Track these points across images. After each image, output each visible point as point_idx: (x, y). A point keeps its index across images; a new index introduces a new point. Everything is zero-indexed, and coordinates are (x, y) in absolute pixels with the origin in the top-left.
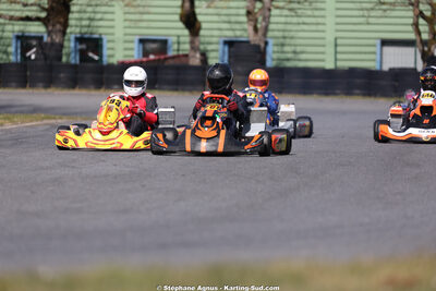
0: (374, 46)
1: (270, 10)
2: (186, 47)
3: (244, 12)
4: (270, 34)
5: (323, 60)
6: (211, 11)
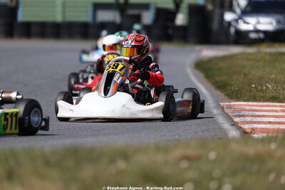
0: (86, 7)
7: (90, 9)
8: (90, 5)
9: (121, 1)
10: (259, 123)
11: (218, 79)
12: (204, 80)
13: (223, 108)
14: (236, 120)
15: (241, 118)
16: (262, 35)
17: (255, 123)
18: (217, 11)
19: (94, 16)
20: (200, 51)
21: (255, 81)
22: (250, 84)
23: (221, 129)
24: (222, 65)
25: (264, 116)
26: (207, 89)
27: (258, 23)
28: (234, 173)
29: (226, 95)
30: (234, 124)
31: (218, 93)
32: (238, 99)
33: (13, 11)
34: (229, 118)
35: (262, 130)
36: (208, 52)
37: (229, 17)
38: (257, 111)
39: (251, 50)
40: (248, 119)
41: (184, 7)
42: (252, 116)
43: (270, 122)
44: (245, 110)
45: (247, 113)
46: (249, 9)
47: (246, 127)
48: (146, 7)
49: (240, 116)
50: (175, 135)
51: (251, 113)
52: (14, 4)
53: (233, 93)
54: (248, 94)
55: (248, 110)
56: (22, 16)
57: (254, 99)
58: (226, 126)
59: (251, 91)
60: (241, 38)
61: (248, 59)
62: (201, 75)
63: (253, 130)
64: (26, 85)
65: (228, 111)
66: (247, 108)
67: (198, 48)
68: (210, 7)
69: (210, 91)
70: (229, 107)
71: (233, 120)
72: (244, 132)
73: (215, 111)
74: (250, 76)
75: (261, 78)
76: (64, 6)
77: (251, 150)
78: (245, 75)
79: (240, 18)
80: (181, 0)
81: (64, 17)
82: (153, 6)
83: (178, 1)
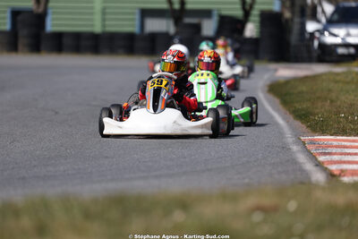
0: (133, 14)
4: (50, 4)
5: (92, 26)
7: (137, 17)
8: (137, 12)
9: (177, 6)
10: (349, 162)
11: (298, 106)
12: (281, 107)
13: (304, 143)
14: (321, 158)
15: (327, 157)
16: (352, 51)
17: (345, 162)
18: (297, 20)
19: (142, 26)
21: (345, 110)
22: (338, 113)
23: (303, 171)
25: (356, 154)
26: (284, 119)
27: (348, 35)
28: (319, 228)
29: (308, 127)
30: (319, 165)
31: (298, 123)
32: (323, 133)
33: (40, 19)
34: (313, 157)
35: (354, 173)
36: (285, 72)
37: (311, 27)
38: (346, 147)
39: (338, 69)
40: (336, 158)
41: (255, 13)
42: (341, 154)
44: (332, 146)
45: (334, 150)
46: (336, 17)
47: (333, 168)
48: (207, 14)
49: (325, 154)
50: (244, 178)
51: (339, 150)
52: (41, 10)
53: (317, 124)
54: (336, 126)
55: (336, 147)
56: (51, 25)
57: (344, 132)
58: (309, 166)
59: (339, 122)
60: (327, 54)
61: (336, 82)
62: (277, 101)
63: (343, 172)
64: (57, 113)
65: (311, 148)
66: (335, 143)
68: (287, 15)
69: (288, 122)
70: (312, 142)
71: (316, 159)
72: (331, 175)
73: (295, 148)
74: (339, 103)
75: (351, 105)
76: (104, 12)
77: (340, 199)
78: (332, 101)
79: (325, 29)
80: (251, 7)
81: (104, 26)
82: (215, 13)
83: (247, 7)
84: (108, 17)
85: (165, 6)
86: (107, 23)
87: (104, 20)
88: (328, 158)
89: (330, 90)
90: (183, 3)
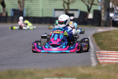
1: (24, 1)
2: (2, 11)
3: (17, 1)
4: (25, 8)
6: (8, 1)
8: (53, 10)
9: (66, 8)
11: (99, 41)
12: (94, 41)
13: (96, 53)
14: (99, 58)
17: (106, 60)
20: (98, 29)
24: (103, 35)
25: (111, 57)
26: (94, 45)
29: (100, 48)
31: (97, 47)
32: (105, 50)
34: (96, 58)
36: (100, 30)
37: (111, 15)
38: (109, 55)
40: (104, 58)
41: (92, 10)
42: (106, 57)
43: (112, 60)
48: (77, 10)
51: (106, 56)
54: (108, 47)
57: (110, 49)
61: (115, 33)
62: (94, 39)
65: (98, 55)
66: (106, 53)
67: (97, 28)
68: (103, 11)
70: (99, 53)
73: (92, 55)
76: (42, 10)
78: (111, 39)
80: (91, 8)
81: (42, 14)
82: (79, 10)
83: (89, 8)
84: (44, 11)
85: (62, 8)
86: (44, 13)
87: (42, 13)
88: (101, 58)
89: (112, 36)
90: (68, 7)
